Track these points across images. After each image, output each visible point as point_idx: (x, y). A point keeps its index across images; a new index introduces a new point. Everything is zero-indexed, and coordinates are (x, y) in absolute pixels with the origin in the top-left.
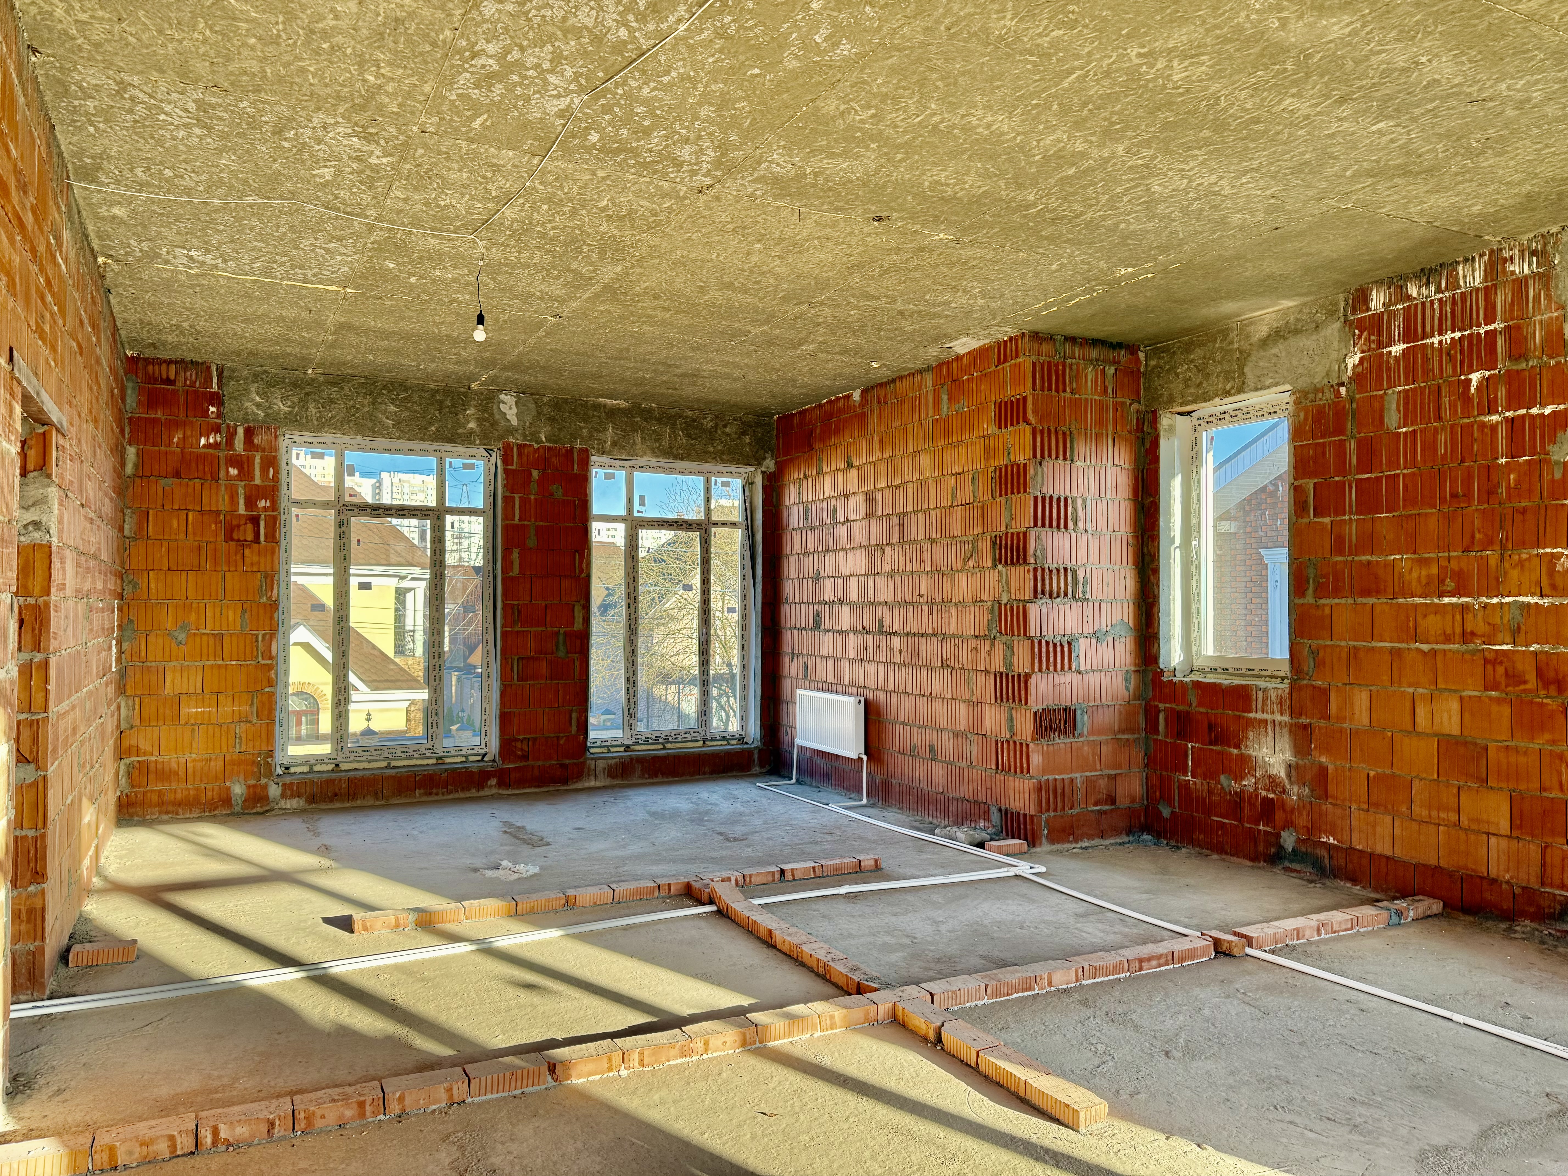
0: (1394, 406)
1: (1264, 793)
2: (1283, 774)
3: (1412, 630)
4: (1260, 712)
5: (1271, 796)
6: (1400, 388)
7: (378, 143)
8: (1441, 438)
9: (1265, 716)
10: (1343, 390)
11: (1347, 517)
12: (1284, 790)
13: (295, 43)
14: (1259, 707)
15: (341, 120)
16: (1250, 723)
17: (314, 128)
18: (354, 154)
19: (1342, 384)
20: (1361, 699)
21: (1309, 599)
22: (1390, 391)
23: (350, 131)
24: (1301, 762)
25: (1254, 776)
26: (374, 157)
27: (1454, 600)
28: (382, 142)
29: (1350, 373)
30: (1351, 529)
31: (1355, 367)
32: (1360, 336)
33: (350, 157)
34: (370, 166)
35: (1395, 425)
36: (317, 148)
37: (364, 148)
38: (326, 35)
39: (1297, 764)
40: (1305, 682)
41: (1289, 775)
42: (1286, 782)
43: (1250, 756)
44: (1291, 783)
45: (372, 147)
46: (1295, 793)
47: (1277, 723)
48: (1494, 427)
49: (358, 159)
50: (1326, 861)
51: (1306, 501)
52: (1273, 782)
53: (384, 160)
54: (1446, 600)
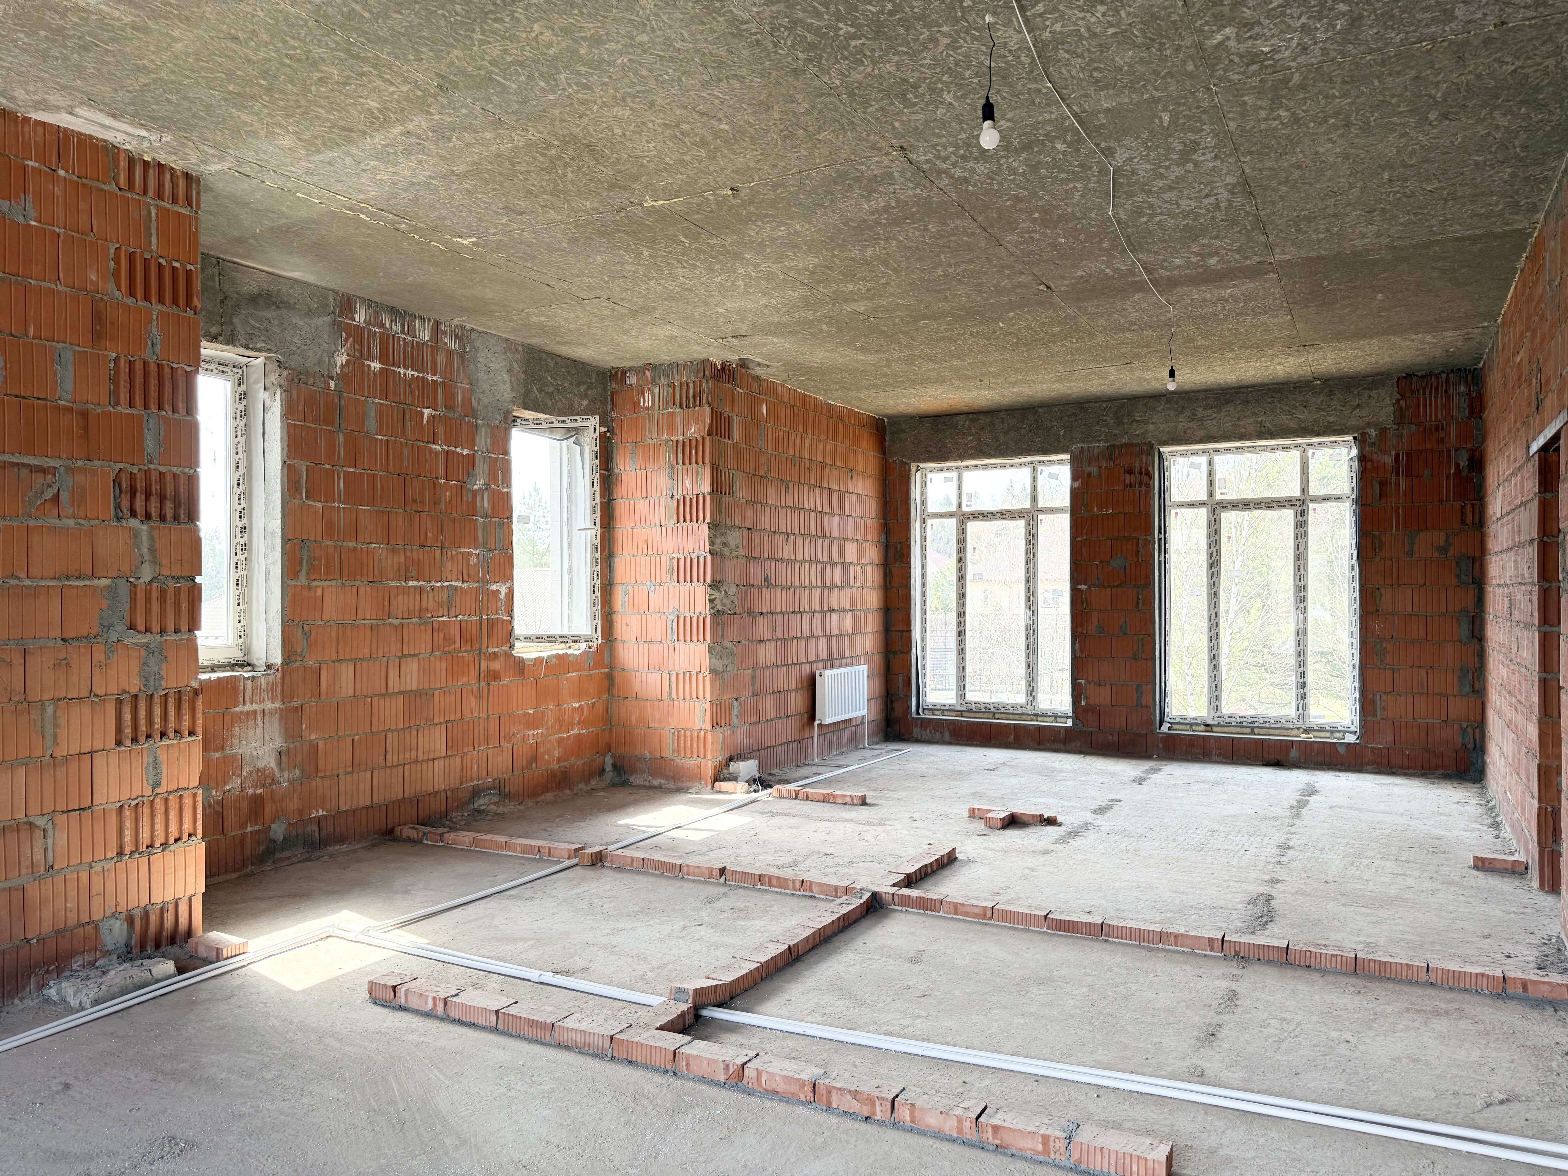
0: (373, 415)
1: (251, 792)
2: (273, 764)
3: (387, 608)
4: (248, 704)
5: (259, 791)
6: (377, 401)
7: (1241, 56)
8: (405, 451)
9: (255, 707)
10: (332, 384)
11: (336, 504)
12: (273, 780)
13: (1357, 114)
14: (247, 699)
15: (1292, 64)
16: (237, 718)
17: (1315, 43)
18: (1257, 29)
19: (332, 378)
20: (347, 672)
21: (303, 580)
22: (370, 400)
23: (1277, 57)
24: (292, 746)
25: (240, 775)
26: (1233, 36)
27: (415, 583)
28: (1237, 60)
29: (338, 370)
30: (339, 515)
31: (342, 366)
32: (347, 340)
33: (1260, 23)
34: (1231, 22)
35: (373, 430)
36: (1303, 20)
37: (1250, 43)
38: (1335, 127)
39: (288, 749)
40: (297, 664)
41: (279, 763)
42: (276, 770)
43: (234, 756)
44: (281, 770)
45: (1243, 47)
46: (284, 779)
47: (267, 711)
48: (437, 453)
49: (1249, 25)
50: (317, 834)
51: (299, 481)
52: (263, 777)
53: (1219, 37)
54: (411, 583)
